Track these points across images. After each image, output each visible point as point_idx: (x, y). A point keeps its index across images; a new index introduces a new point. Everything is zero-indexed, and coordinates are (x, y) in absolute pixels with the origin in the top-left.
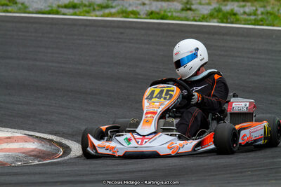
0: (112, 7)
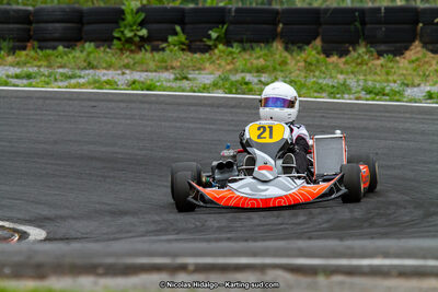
0: (80, 77)
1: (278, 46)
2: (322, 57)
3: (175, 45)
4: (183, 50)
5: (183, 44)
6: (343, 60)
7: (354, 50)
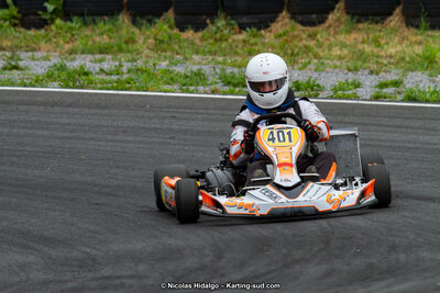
1: (124, 19)
2: (176, 31)
3: (5, 20)
4: (15, 25)
5: (15, 18)
6: (200, 34)
7: (213, 23)
